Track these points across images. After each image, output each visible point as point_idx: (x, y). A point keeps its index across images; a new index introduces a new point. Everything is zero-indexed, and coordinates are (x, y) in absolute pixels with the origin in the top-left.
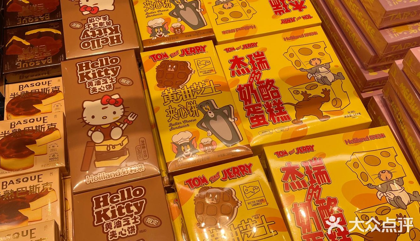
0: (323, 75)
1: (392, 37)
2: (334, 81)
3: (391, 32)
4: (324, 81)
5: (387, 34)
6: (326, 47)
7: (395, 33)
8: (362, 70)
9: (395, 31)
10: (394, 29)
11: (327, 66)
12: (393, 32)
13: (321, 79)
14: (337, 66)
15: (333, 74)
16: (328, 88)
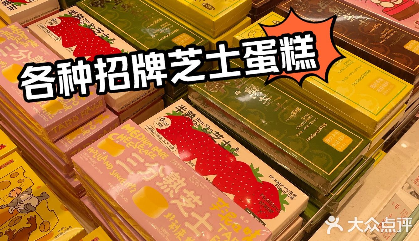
0: (26, 202)
1: (67, 146)
2: (38, 204)
3: (66, 141)
4: (28, 208)
5: (62, 144)
6: (25, 171)
7: (69, 140)
8: (67, 179)
9: (69, 139)
10: (68, 137)
11: (29, 192)
12: (67, 140)
13: (24, 208)
14: (39, 186)
15: (36, 197)
16: (33, 214)
